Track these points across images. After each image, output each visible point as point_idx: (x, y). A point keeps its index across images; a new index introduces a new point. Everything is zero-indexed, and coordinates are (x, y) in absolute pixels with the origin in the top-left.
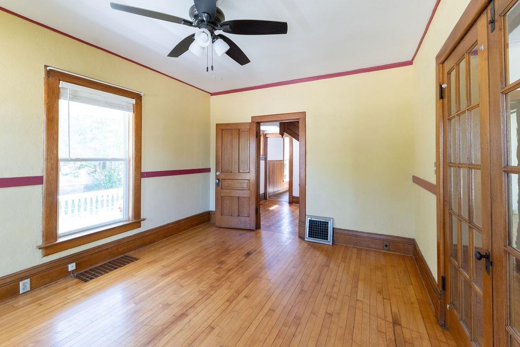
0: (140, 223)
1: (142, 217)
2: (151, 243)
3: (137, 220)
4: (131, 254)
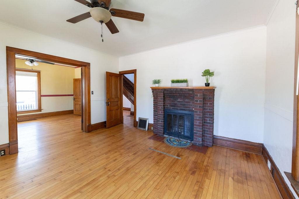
0: (41, 110)
1: (42, 109)
2: (45, 117)
3: (40, 109)
4: (36, 119)
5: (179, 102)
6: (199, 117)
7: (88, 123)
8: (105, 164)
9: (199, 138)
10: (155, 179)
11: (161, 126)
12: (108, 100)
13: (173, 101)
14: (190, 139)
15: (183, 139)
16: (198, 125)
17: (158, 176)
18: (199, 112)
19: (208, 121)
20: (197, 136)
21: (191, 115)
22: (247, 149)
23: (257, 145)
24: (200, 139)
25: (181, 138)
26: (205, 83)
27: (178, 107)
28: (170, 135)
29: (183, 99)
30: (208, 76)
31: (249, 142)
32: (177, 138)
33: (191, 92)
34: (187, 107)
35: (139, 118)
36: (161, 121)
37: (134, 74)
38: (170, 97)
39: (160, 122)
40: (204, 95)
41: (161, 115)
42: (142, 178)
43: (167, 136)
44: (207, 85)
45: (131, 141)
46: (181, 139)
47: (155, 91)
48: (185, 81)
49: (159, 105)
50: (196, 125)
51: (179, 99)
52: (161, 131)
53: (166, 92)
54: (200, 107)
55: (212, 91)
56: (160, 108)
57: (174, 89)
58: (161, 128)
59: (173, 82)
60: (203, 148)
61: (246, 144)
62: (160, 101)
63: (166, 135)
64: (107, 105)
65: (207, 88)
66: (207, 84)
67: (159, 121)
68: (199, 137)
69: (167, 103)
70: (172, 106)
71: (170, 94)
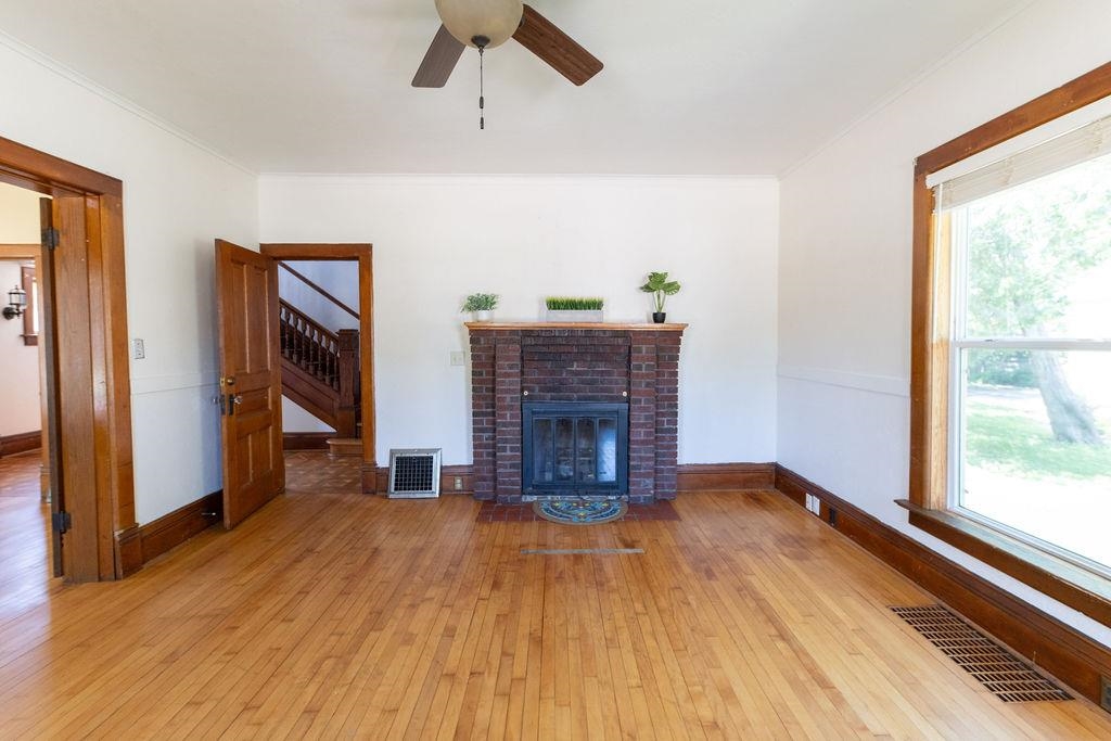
5: (577, 373)
6: (647, 418)
7: (116, 526)
8: (426, 664)
9: (647, 481)
10: (647, 627)
11: (512, 466)
12: (231, 384)
13: (552, 373)
14: (616, 490)
15: (591, 493)
16: (643, 442)
17: (645, 620)
18: (647, 401)
19: (666, 426)
20: (641, 475)
21: (617, 412)
22: (745, 483)
23: (764, 467)
24: (650, 482)
25: (587, 494)
26: (654, 314)
27: (572, 390)
28: (546, 493)
29: (587, 364)
30: (662, 291)
31: (751, 464)
32: (573, 497)
33: (620, 341)
34: (602, 390)
35: (392, 452)
36: (511, 448)
37: (357, 263)
38: (544, 357)
39: (508, 453)
40: (658, 349)
41: (511, 424)
42: (611, 643)
43: (535, 498)
44: (659, 318)
45: (422, 549)
46: (585, 497)
47: (482, 339)
48: (596, 305)
49: (503, 391)
50: (637, 442)
51: (575, 364)
52: (513, 483)
53: (529, 341)
54: (648, 385)
55: (675, 336)
56: (508, 401)
57: (563, 330)
58: (511, 475)
59: (554, 305)
60: (660, 509)
61: (743, 472)
62: (509, 375)
63: (529, 494)
64: (227, 407)
65: (658, 326)
66: (659, 316)
67: (504, 449)
68: (647, 475)
69: (532, 382)
70: (550, 390)
71: (545, 349)
